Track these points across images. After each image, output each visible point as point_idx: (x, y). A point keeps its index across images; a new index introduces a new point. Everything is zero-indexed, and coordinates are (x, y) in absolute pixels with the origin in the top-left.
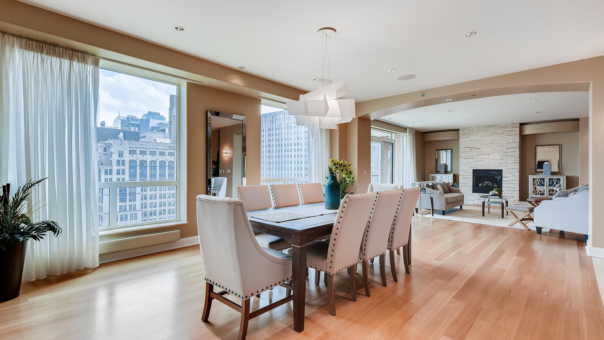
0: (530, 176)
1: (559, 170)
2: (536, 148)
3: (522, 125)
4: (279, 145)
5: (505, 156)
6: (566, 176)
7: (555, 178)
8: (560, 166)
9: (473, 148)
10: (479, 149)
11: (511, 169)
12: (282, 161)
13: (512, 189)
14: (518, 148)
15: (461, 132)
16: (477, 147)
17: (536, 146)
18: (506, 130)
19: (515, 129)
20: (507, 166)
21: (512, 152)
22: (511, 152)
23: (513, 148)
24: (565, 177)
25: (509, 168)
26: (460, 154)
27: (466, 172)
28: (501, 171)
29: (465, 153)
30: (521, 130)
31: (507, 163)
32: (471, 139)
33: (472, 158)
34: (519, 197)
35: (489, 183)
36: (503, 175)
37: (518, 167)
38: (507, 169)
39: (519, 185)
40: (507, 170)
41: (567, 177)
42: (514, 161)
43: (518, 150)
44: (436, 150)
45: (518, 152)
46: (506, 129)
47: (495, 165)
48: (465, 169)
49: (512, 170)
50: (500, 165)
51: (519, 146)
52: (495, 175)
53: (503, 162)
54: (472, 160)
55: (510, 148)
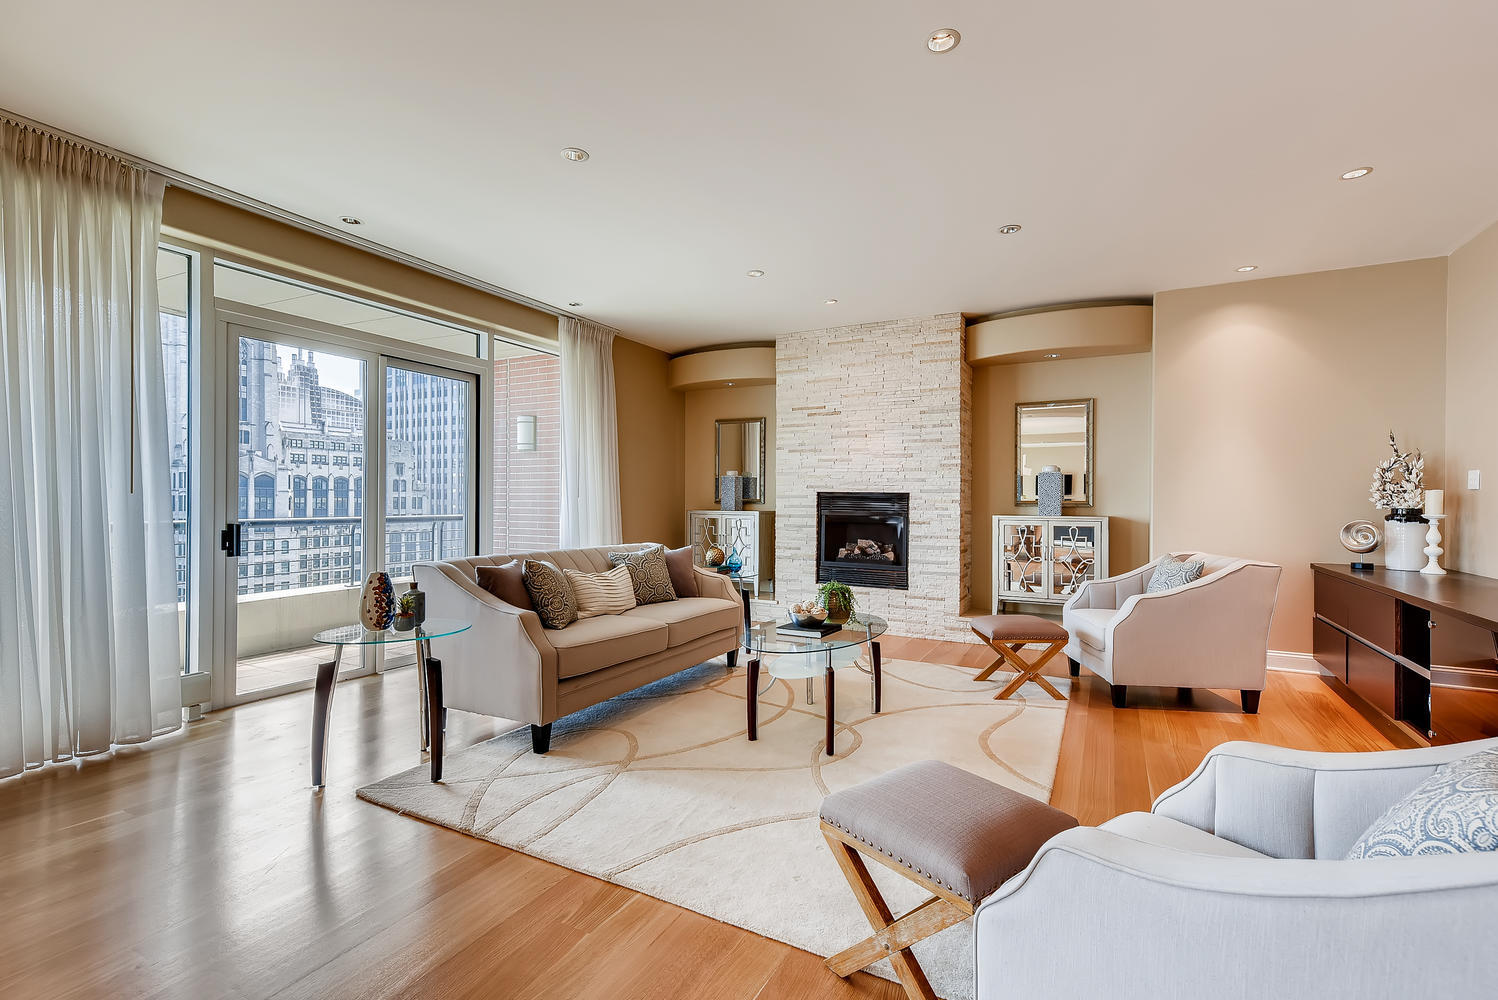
0: (995, 518)
1: (1088, 497)
2: (1016, 412)
3: (971, 321)
4: (439, 420)
5: (916, 441)
6: (1109, 518)
7: (1074, 525)
8: (1091, 482)
9: (818, 411)
10: (835, 413)
11: (936, 491)
12: (445, 475)
13: (939, 570)
14: (957, 410)
15: (781, 352)
16: (830, 407)
17: (1017, 405)
18: (919, 340)
19: (947, 337)
20: (923, 480)
21: (938, 426)
22: (934, 426)
23: (942, 411)
24: (1106, 522)
25: (931, 487)
26: (777, 437)
27: (796, 502)
28: (903, 498)
29: (792, 432)
30: (967, 343)
31: (923, 466)
32: (811, 377)
33: (815, 451)
34: (961, 599)
35: (871, 547)
36: (913, 515)
37: (958, 485)
38: (927, 491)
39: (963, 551)
40: (924, 495)
41: (1111, 520)
42: (945, 462)
43: (958, 417)
44: (717, 421)
45: (957, 427)
46: (920, 337)
47: (886, 475)
48: (794, 493)
49: (938, 497)
50: (902, 475)
51: (963, 402)
52: (886, 515)
53: (911, 463)
54: (813, 459)
55: (933, 412)
